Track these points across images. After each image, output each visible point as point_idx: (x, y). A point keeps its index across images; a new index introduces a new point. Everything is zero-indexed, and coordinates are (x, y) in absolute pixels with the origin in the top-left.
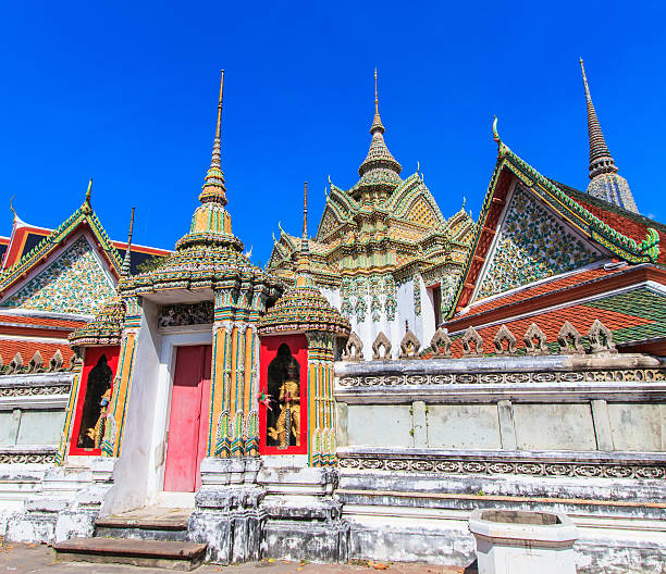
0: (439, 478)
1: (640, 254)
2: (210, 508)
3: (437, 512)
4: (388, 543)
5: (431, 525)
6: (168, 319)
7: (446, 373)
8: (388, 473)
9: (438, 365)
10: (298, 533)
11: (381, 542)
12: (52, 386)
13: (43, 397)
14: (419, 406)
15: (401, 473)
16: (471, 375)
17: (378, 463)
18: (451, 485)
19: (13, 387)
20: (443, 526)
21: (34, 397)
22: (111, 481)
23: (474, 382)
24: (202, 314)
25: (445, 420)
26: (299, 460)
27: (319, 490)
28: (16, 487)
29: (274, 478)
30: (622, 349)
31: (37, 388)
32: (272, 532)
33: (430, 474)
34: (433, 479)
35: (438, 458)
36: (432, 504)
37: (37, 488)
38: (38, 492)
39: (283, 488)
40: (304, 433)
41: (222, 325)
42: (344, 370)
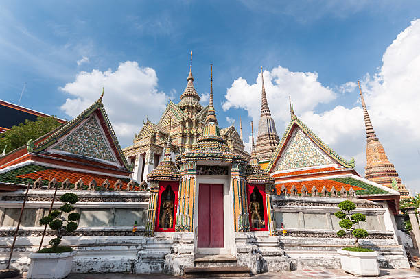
0: (312, 240)
2: (243, 252)
4: (302, 264)
5: (314, 256)
8: (294, 238)
9: (307, 199)
10: (274, 261)
11: (299, 263)
12: (135, 198)
13: (128, 203)
14: (301, 213)
15: (299, 238)
16: (317, 203)
17: (290, 235)
18: (317, 242)
19: (110, 197)
20: (318, 256)
21: (123, 203)
22: (192, 243)
23: (319, 206)
24: (216, 171)
25: (310, 219)
26: (265, 233)
27: (276, 245)
28: (126, 248)
29: (259, 240)
30: (360, 198)
31: (125, 198)
33: (308, 238)
35: (311, 233)
36: (314, 249)
37: (140, 247)
38: (140, 250)
39: (262, 245)
40: (266, 223)
41: (235, 178)
42: (274, 199)
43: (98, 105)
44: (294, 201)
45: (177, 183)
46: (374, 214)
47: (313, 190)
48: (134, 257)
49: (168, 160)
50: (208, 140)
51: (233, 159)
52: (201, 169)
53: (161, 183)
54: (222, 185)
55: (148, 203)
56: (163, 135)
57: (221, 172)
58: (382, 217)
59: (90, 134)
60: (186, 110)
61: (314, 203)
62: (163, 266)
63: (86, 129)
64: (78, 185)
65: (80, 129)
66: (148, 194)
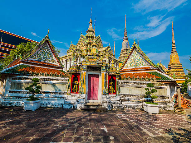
0: (134, 98)
1: (156, 66)
4: (128, 107)
5: (134, 105)
7: (135, 83)
8: (127, 97)
9: (134, 81)
10: (117, 106)
12: (62, 80)
13: (60, 82)
14: (131, 87)
16: (138, 84)
17: (125, 96)
18: (136, 99)
19: (53, 79)
20: (136, 105)
21: (58, 82)
22: (85, 98)
25: (134, 90)
26: (114, 95)
27: (119, 100)
28: (60, 99)
29: (112, 98)
30: (157, 81)
31: (59, 80)
32: (113, 106)
35: (134, 95)
37: (65, 99)
38: (65, 100)
39: (113, 100)
40: (116, 91)
41: (103, 73)
42: (120, 81)
43: (47, 38)
44: (128, 82)
45: (79, 74)
46: (163, 88)
47: (137, 78)
48: (63, 102)
49: (75, 64)
50: (93, 55)
51: (102, 64)
52: (89, 68)
53: (73, 74)
54: (98, 75)
55: (68, 82)
56: (79, 50)
57: (98, 69)
58: (166, 90)
59: (45, 51)
60: (89, 38)
61: (137, 83)
62: (73, 107)
63: (43, 49)
64: (40, 74)
65: (41, 49)
66: (68, 78)
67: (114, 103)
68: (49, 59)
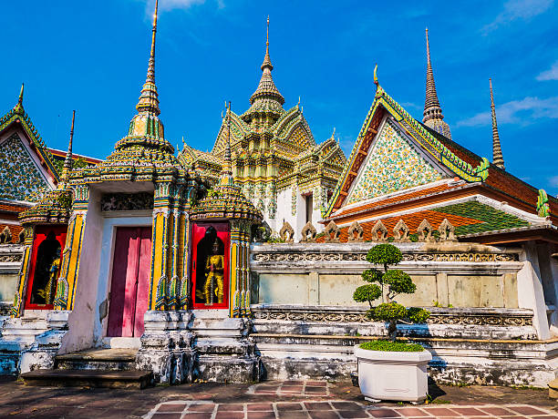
0: (327, 326)
1: (475, 176)
2: (153, 346)
3: (325, 348)
5: (320, 356)
6: (110, 205)
7: (335, 253)
8: (289, 322)
9: (331, 247)
10: (222, 365)
11: (283, 368)
14: (314, 275)
15: (299, 322)
16: (354, 255)
17: (282, 315)
18: (336, 330)
20: (329, 356)
22: (66, 328)
23: (356, 259)
24: (141, 202)
25: (332, 286)
26: (223, 313)
27: (238, 333)
29: (202, 325)
30: (462, 241)
32: (202, 363)
33: (322, 323)
34: (322, 326)
35: (327, 312)
36: (322, 342)
39: (209, 333)
41: (161, 211)
42: (256, 248)
43: (17, 116)
44: (300, 252)
45: (64, 228)
46: (494, 273)
52: (113, 199)
58: (513, 281)
60: (254, 121)
61: (346, 256)
62: (16, 366)
66: (23, 248)
67: (211, 351)
68: (27, 192)
